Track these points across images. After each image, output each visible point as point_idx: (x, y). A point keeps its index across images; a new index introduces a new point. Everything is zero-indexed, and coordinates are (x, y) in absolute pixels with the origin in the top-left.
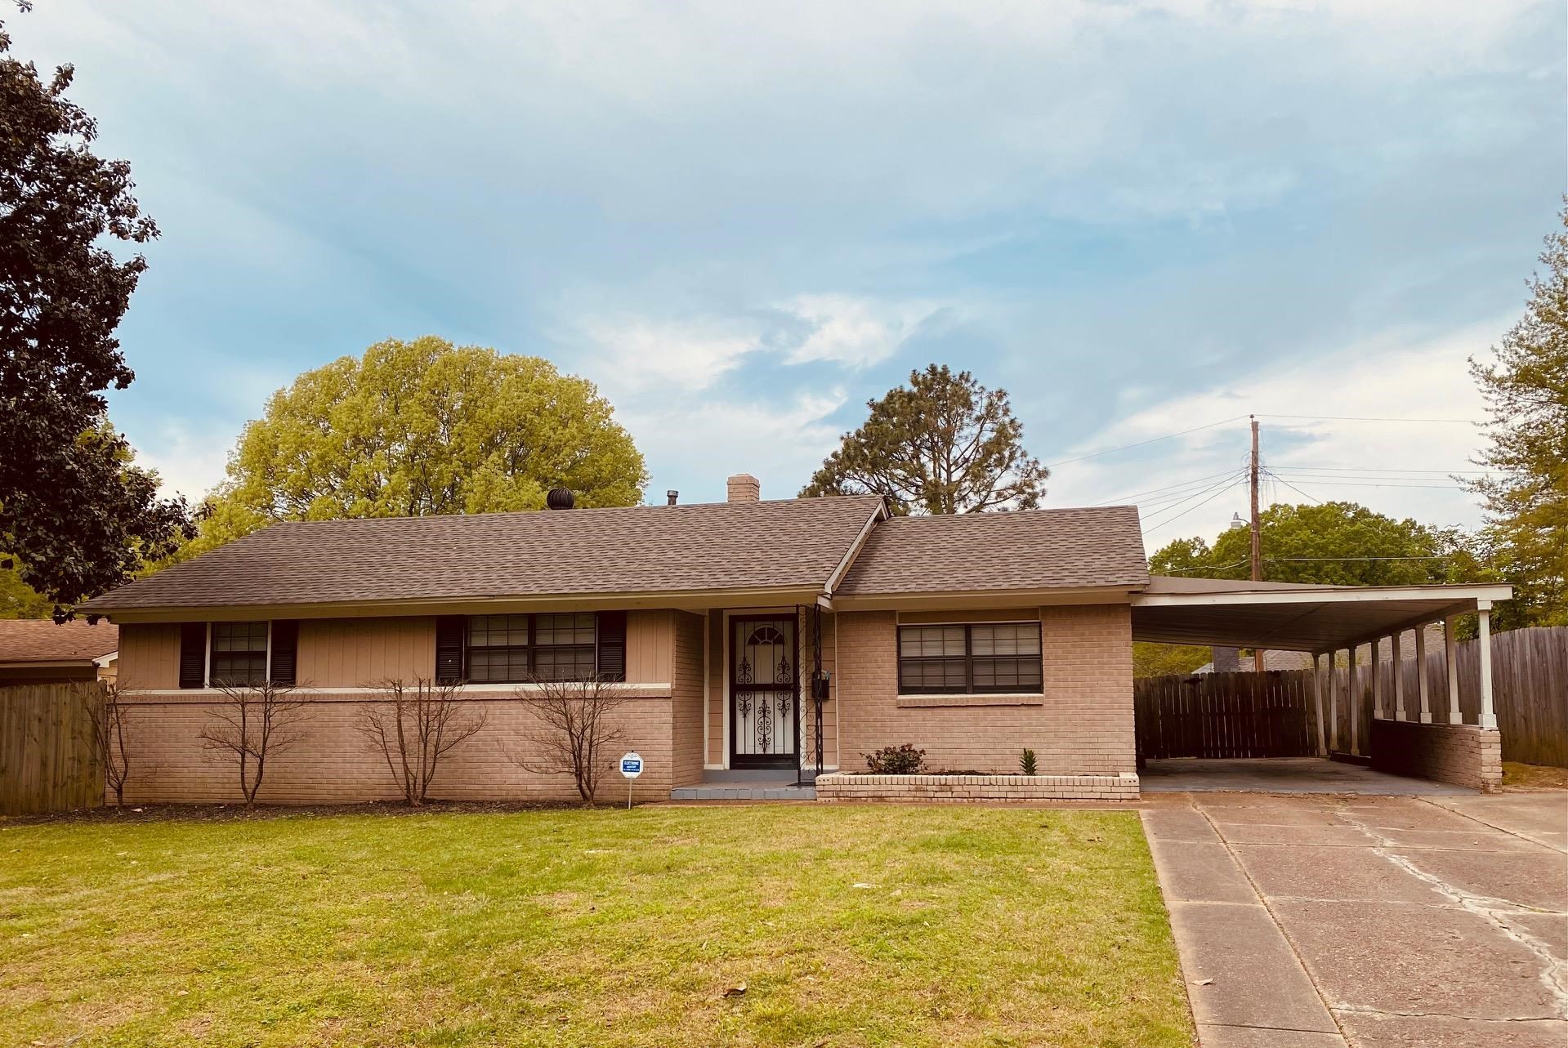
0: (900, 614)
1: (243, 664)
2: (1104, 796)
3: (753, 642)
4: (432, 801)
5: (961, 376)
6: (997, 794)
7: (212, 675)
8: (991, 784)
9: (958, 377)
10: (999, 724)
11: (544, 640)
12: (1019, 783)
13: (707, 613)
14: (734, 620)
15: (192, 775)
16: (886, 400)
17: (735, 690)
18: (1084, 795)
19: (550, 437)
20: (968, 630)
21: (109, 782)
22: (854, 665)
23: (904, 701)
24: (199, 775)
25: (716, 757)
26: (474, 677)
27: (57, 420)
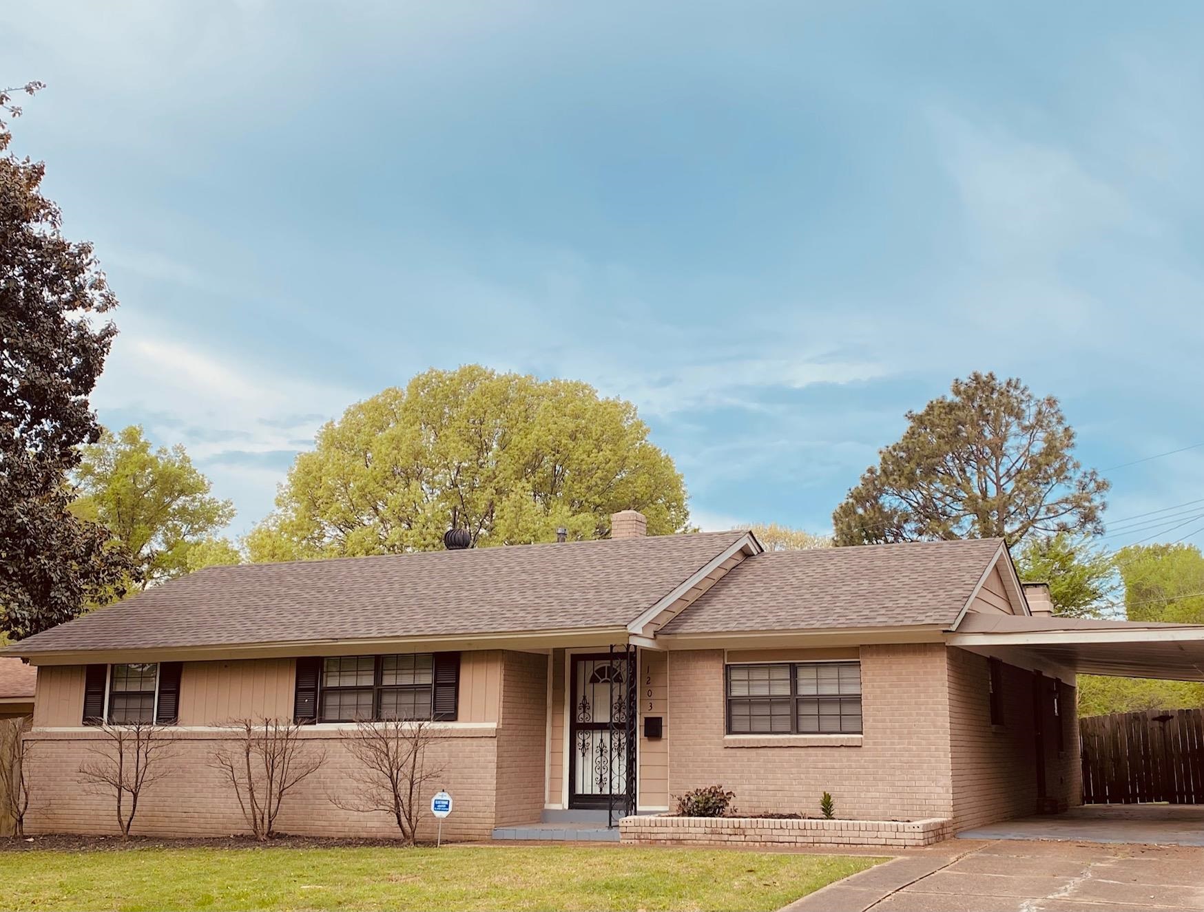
0: (728, 652)
1: (135, 703)
2: (889, 842)
3: (594, 680)
4: (281, 836)
5: (1009, 384)
6: (787, 839)
7: (110, 715)
8: (781, 828)
9: (1004, 385)
10: (820, 765)
11: (388, 680)
12: (808, 827)
13: (551, 653)
14: (576, 659)
15: (88, 807)
16: (927, 412)
17: (575, 728)
18: (870, 841)
19: (582, 460)
20: (794, 669)
21: (11, 814)
22: (684, 705)
23: (730, 741)
24: (94, 807)
25: (556, 798)
26: (329, 716)
27: (19, 477)
